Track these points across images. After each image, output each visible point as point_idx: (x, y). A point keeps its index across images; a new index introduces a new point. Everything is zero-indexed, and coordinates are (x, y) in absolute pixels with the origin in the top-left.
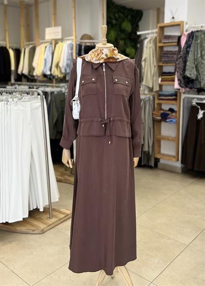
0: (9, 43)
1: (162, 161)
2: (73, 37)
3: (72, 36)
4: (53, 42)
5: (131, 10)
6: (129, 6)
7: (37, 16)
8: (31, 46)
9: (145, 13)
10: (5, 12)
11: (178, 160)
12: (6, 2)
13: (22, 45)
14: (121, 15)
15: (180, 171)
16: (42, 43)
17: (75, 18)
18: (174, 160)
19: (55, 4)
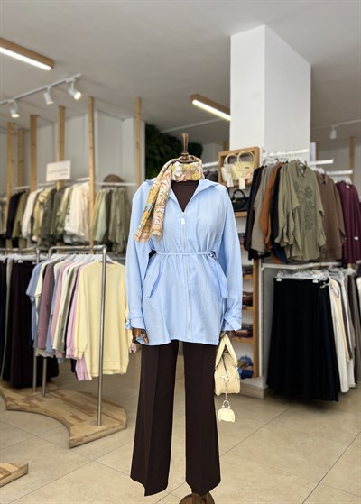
4: (58, 184)
7: (34, 144)
11: (257, 375)
14: (169, 149)
19: (62, 127)
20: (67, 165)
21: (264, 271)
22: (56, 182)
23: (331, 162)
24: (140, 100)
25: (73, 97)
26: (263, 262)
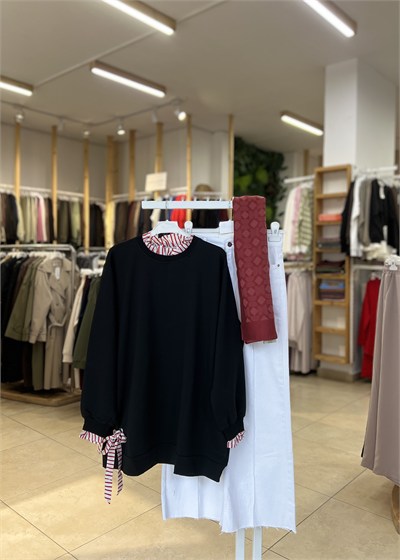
0: (91, 195)
1: (323, 365)
2: (187, 188)
3: (185, 185)
4: (156, 194)
7: (132, 158)
9: (287, 157)
10: (86, 151)
11: (348, 362)
13: (108, 200)
15: (351, 379)
17: (191, 161)
18: (343, 361)
19: (160, 141)
20: (163, 176)
21: (355, 272)
22: (153, 192)
24: (231, 117)
25: (177, 118)
26: (355, 263)
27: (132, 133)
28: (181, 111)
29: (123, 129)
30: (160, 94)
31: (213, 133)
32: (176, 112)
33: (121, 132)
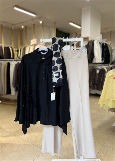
0: (14, 46)
4: (34, 45)
5: (65, 33)
6: (64, 31)
7: (26, 34)
8: (23, 47)
10: (12, 33)
12: (13, 28)
13: (19, 47)
14: (61, 35)
16: (28, 46)
19: (34, 29)
23: (105, 40)
24: (55, 23)
25: (39, 23)
27: (26, 27)
28: (41, 21)
29: (23, 26)
30: (34, 16)
31: (50, 27)
32: (39, 21)
33: (23, 27)
